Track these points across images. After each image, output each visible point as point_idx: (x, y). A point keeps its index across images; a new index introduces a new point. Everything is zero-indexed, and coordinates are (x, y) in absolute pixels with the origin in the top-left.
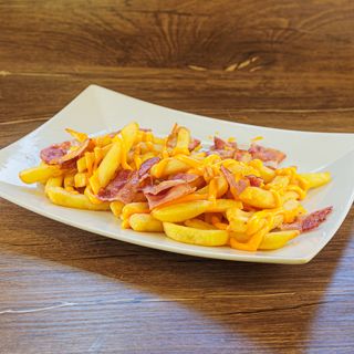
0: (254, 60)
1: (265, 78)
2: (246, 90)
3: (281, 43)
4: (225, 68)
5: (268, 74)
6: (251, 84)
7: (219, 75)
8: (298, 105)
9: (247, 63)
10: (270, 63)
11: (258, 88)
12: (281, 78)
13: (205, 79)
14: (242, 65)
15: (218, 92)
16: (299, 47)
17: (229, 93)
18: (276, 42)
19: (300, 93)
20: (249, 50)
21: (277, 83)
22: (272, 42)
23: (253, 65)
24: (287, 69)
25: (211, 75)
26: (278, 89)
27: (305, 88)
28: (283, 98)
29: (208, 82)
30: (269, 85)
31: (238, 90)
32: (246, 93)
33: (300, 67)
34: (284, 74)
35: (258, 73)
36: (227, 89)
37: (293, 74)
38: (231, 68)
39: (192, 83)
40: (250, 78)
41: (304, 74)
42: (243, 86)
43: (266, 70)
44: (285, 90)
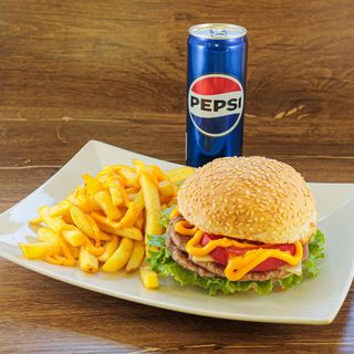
0: (300, 107)
1: (312, 125)
2: (296, 136)
3: (326, 92)
4: (274, 115)
5: (315, 121)
6: (299, 131)
7: (269, 122)
8: (346, 152)
9: (295, 110)
10: (315, 111)
11: (306, 135)
12: (328, 125)
13: (255, 125)
14: (290, 113)
15: (270, 138)
16: (341, 96)
17: (280, 140)
18: (321, 91)
19: (347, 140)
20: (296, 98)
21: (324, 130)
22: (316, 91)
23: (302, 112)
24: (332, 117)
25: (261, 122)
26: (326, 136)
27: (351, 135)
28: (332, 145)
29: (259, 128)
30: (317, 132)
31: (288, 136)
32: (296, 140)
33: (344, 115)
34: (330, 122)
35: (304, 121)
36: (277, 136)
37: (339, 121)
38: (280, 116)
40: (298, 125)
42: (292, 132)
43: (314, 117)
44: (333, 137)
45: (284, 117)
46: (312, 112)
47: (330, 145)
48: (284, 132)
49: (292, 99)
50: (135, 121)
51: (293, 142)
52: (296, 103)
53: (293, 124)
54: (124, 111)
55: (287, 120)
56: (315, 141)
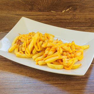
0: (70, 8)
1: (74, 15)
2: (68, 19)
3: (79, 2)
4: (62, 11)
5: (74, 13)
6: (69, 17)
7: (60, 14)
9: (68, 9)
10: (75, 9)
11: (71, 19)
12: (78, 15)
13: (55, 15)
14: (67, 10)
15: (60, 20)
16: (84, 4)
18: (77, 2)
20: (69, 5)
21: (77, 17)
22: (76, 2)
23: (70, 10)
25: (57, 14)
27: (85, 19)
29: (56, 16)
30: (74, 18)
31: (65, 19)
32: (68, 21)
33: (84, 11)
34: (79, 13)
35: (71, 13)
36: (62, 19)
37: (82, 13)
40: (69, 15)
41: (85, 13)
42: (67, 18)
43: (74, 12)
44: (79, 19)
45: (65, 12)
46: (74, 10)
47: (78, 23)
50: (17, 15)
51: (67, 22)
52: (69, 7)
53: (67, 15)
54: (14, 11)
55: (66, 13)
56: (74, 21)
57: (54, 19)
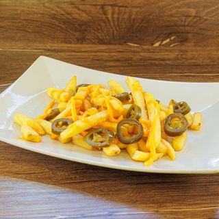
0: (172, 38)
1: (181, 51)
2: (169, 59)
3: (191, 26)
4: (153, 44)
5: (183, 48)
6: (172, 56)
7: (149, 50)
8: (206, 70)
9: (168, 40)
10: (183, 40)
11: (176, 59)
12: (193, 51)
13: (139, 52)
14: (164, 42)
15: (149, 61)
16: (204, 29)
17: (157, 62)
18: (188, 26)
19: (207, 61)
20: (169, 32)
21: (190, 55)
22: (184, 26)
23: (173, 41)
24: (196, 45)
25: (143, 50)
26: (192, 59)
27: (210, 58)
28: (196, 65)
29: (141, 54)
30: (184, 56)
31: (163, 60)
32: (168, 62)
33: (205, 43)
34: (194, 48)
35: (176, 48)
36: (155, 59)
37: (201, 48)
38: (157, 44)
39: (130, 55)
40: (171, 51)
41: (208, 48)
42: (166, 57)
43: (181, 45)
44: (196, 60)
45: (160, 45)
46: (181, 42)
48: (160, 57)
49: (165, 32)
50: (49, 50)
51: (167, 64)
53: (167, 51)
56: (183, 63)
57: (135, 58)
